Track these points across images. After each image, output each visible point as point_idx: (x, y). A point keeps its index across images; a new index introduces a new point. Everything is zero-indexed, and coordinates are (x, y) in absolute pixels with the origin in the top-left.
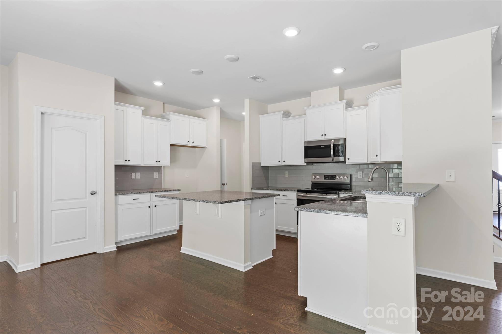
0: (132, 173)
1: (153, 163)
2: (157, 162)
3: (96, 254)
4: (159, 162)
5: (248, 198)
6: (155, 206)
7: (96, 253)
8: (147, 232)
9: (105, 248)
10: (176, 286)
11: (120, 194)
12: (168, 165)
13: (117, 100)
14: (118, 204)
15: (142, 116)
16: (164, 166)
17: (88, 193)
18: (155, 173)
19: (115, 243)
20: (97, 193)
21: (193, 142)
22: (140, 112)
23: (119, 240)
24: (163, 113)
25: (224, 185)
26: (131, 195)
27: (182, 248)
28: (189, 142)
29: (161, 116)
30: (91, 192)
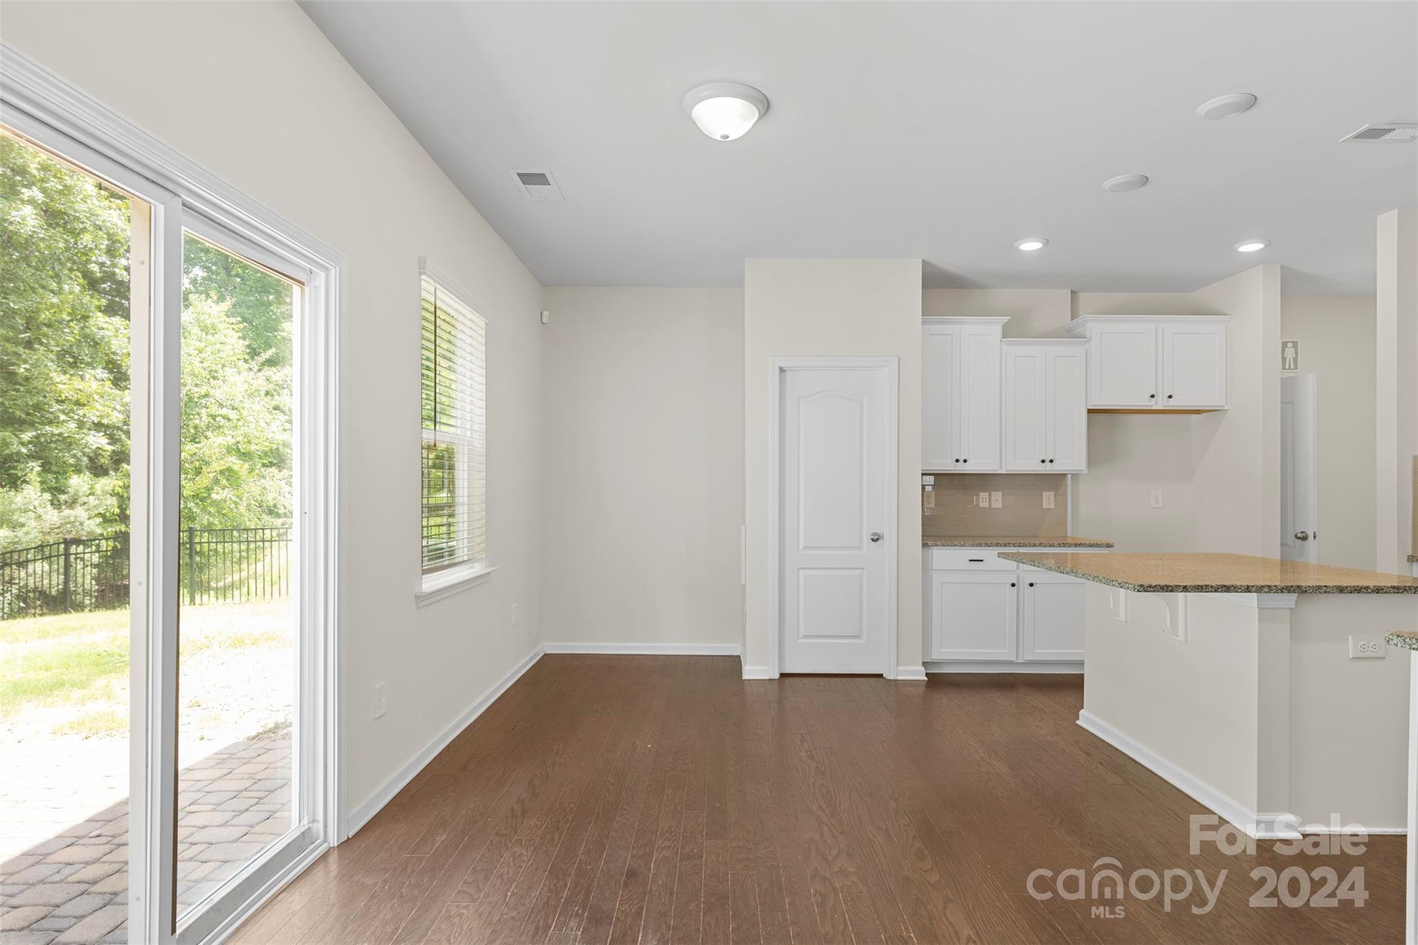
0: (981, 494)
1: (1034, 467)
2: (1043, 461)
3: (881, 679)
4: (1051, 461)
5: (1275, 586)
6: (1031, 585)
7: (881, 676)
8: (1006, 651)
9: (901, 668)
10: (1004, 800)
11: (936, 545)
12: (1082, 470)
13: (928, 310)
14: (932, 570)
15: (1001, 341)
16: (1072, 474)
17: (866, 538)
18: (1044, 493)
19: (923, 663)
20: (883, 537)
21: (1170, 397)
22: (997, 330)
23: (933, 657)
24: (1072, 320)
25: (1305, 538)
26: (965, 548)
27: (1081, 712)
28: (1153, 396)
29: (1066, 330)
30: (872, 535)
